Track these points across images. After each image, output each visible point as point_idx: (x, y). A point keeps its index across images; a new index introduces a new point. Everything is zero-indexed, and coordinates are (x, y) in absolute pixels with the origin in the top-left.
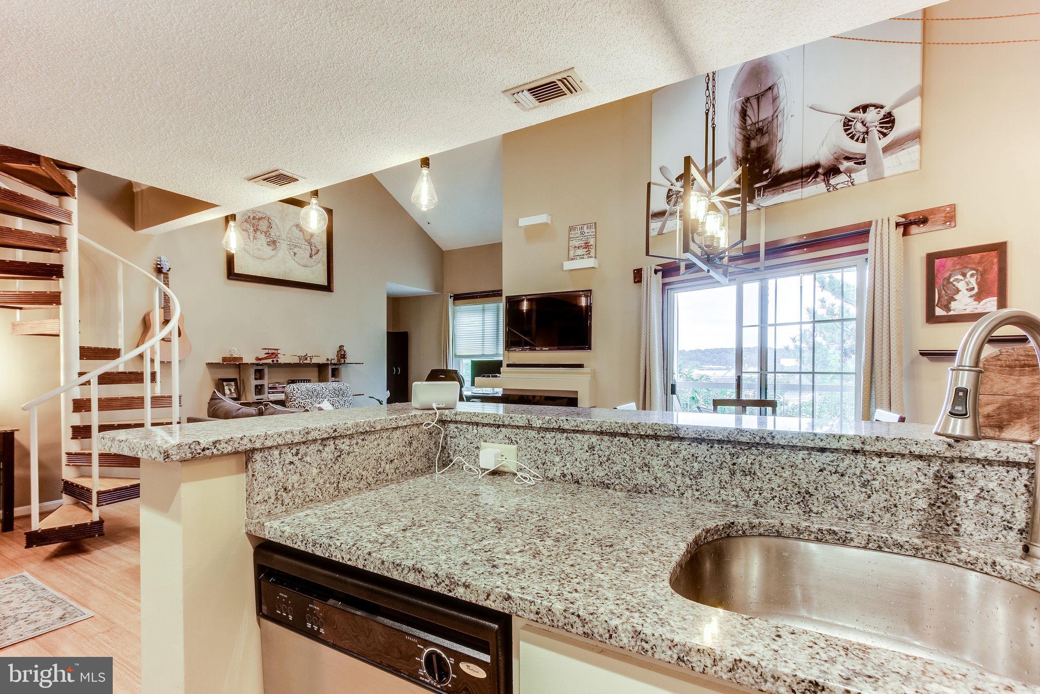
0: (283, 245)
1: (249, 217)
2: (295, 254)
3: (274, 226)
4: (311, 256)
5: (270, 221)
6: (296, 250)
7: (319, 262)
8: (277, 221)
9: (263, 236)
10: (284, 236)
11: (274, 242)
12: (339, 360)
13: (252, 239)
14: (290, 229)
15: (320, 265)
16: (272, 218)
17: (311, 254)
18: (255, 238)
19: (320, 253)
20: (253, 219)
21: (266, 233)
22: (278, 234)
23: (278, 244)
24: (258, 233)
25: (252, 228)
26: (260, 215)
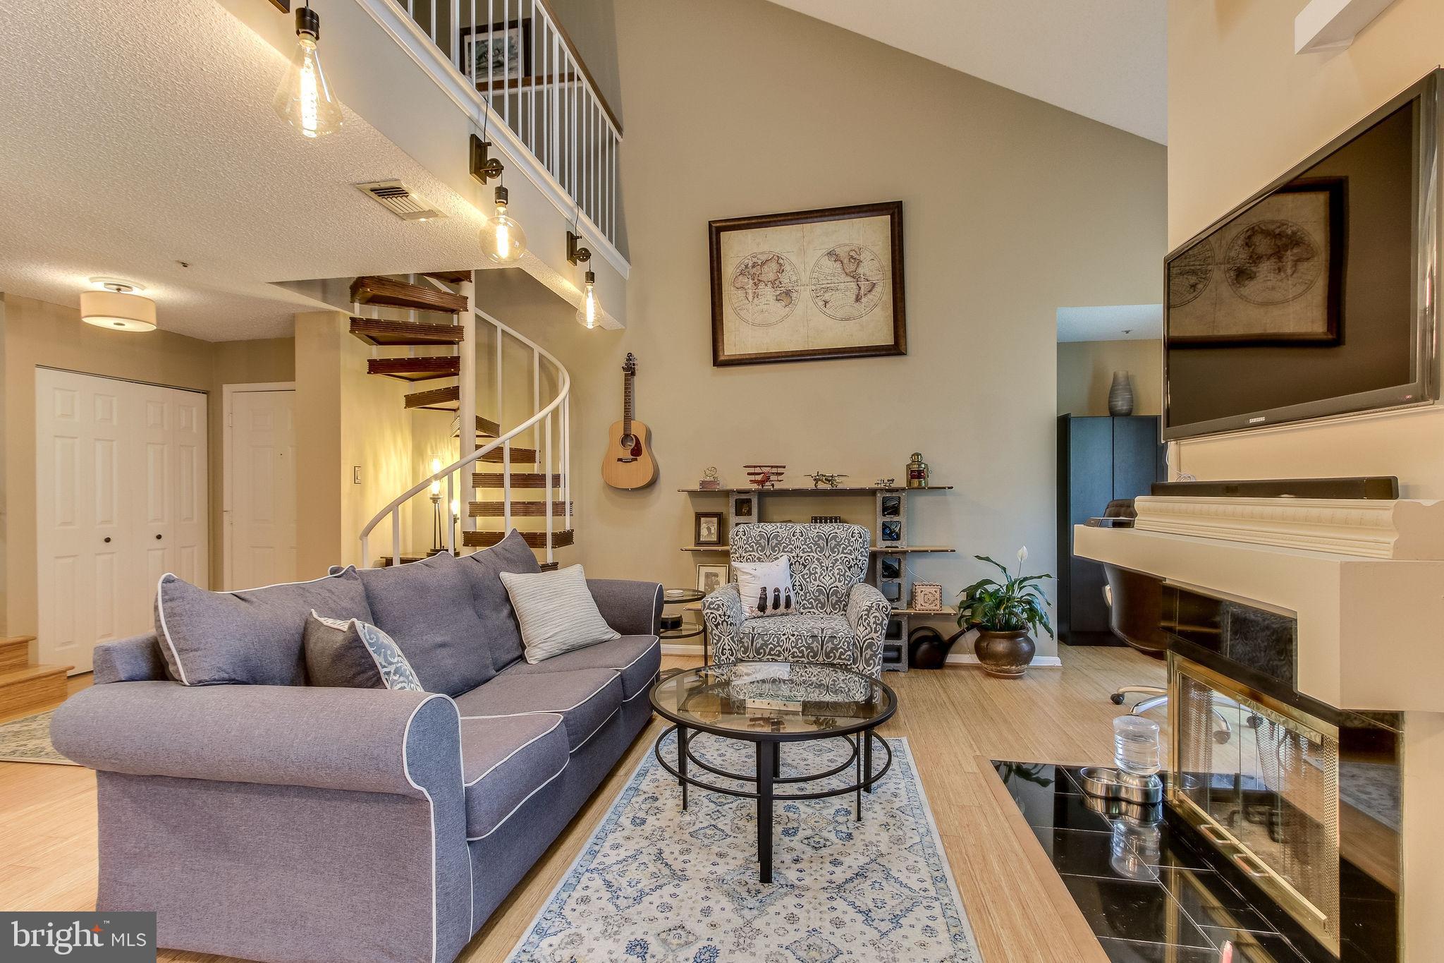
0: (804, 296)
1: (747, 267)
2: (826, 302)
3: (787, 267)
4: (858, 299)
5: (781, 261)
6: (827, 296)
7: (876, 305)
8: (793, 259)
9: (769, 289)
10: (805, 278)
11: (788, 293)
12: (909, 483)
13: (750, 298)
14: (816, 264)
15: (877, 310)
16: (784, 255)
17: (857, 296)
18: (756, 295)
19: (878, 289)
20: (753, 267)
21: (773, 283)
22: (794, 278)
23: (794, 295)
24: (762, 286)
25: (751, 281)
26: (764, 258)
